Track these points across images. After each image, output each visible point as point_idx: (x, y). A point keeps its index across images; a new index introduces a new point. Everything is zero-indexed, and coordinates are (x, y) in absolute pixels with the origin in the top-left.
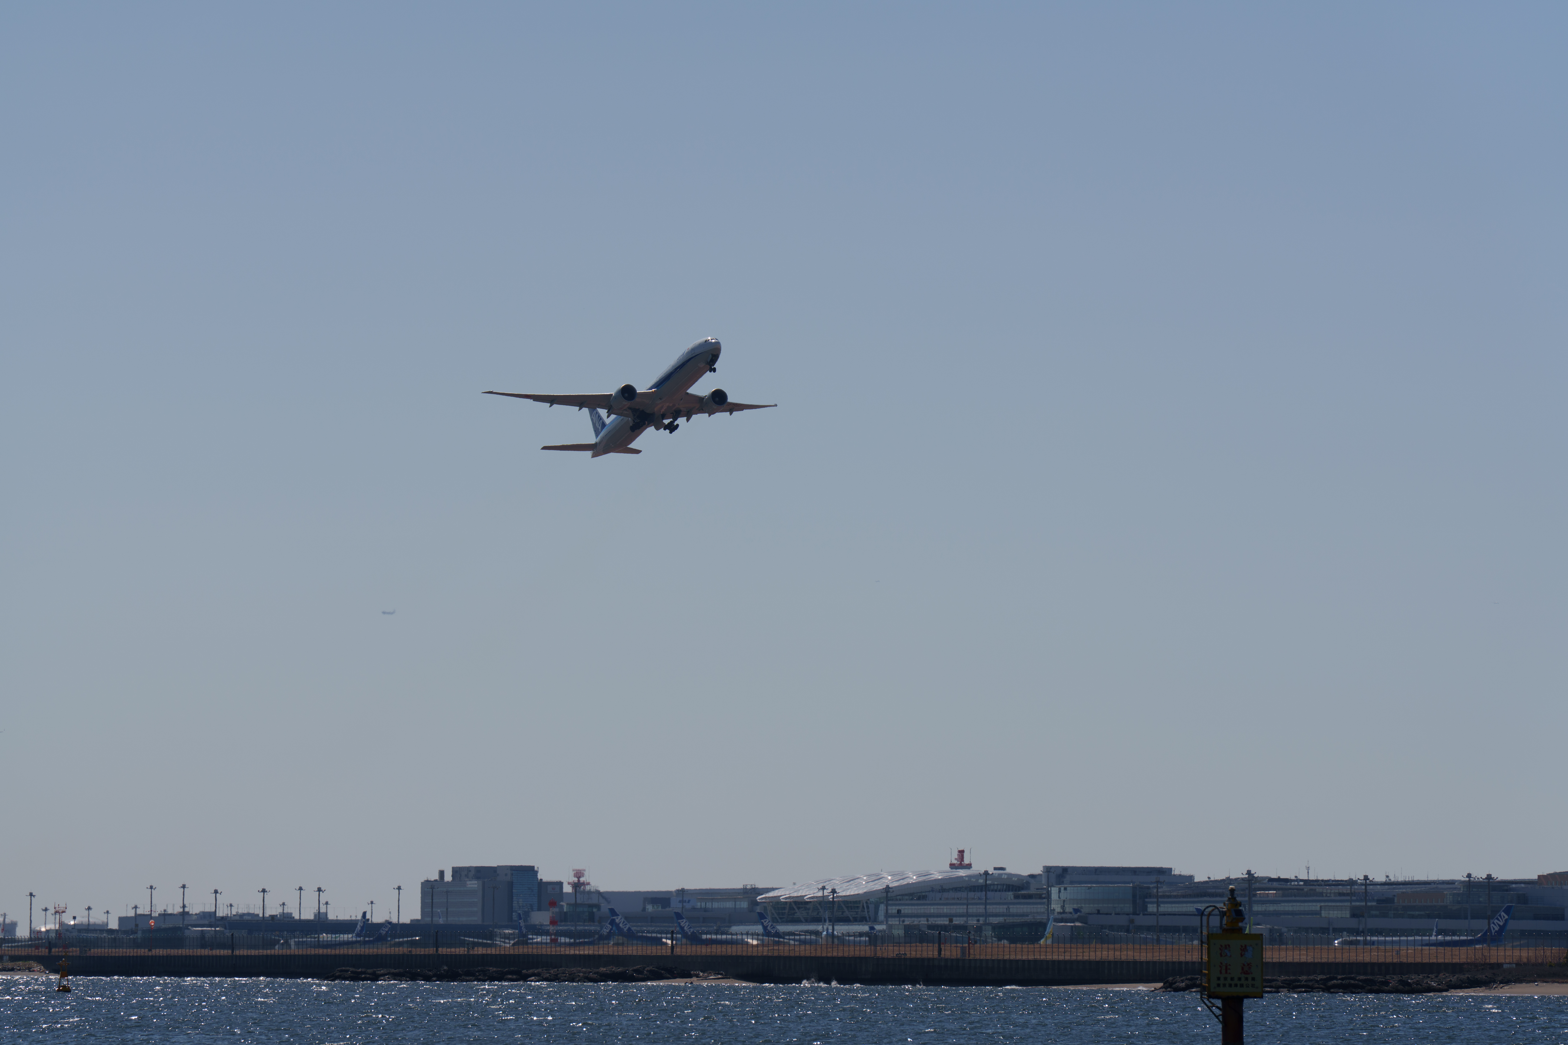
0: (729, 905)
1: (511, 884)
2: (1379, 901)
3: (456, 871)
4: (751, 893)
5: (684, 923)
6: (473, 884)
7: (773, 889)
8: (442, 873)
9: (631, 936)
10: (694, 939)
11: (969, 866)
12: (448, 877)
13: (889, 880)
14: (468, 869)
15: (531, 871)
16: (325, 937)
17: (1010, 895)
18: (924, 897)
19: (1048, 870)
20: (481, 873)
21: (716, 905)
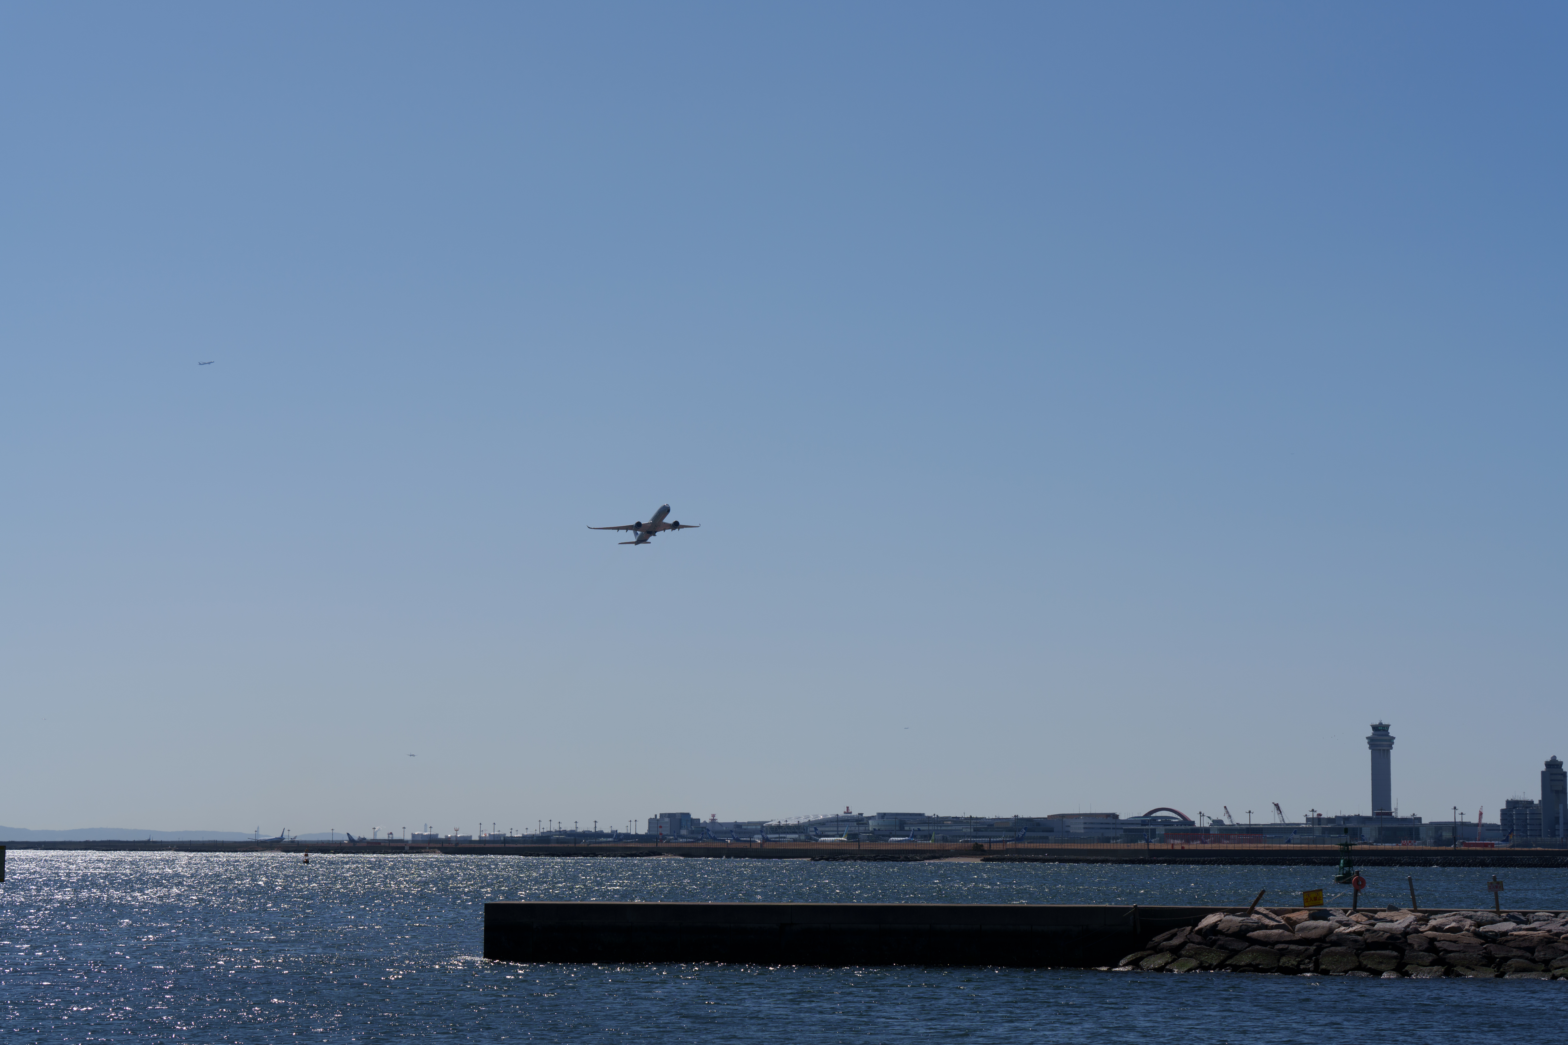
0: (754, 827)
1: (681, 820)
2: (988, 825)
3: (661, 815)
4: (761, 823)
5: (733, 834)
6: (667, 820)
7: (768, 822)
8: (656, 816)
9: (715, 839)
10: (738, 840)
11: (851, 813)
12: (658, 817)
13: (812, 819)
14: (665, 814)
15: (688, 815)
16: (602, 839)
17: (855, 823)
18: (825, 824)
19: (879, 814)
20: (671, 816)
21: (749, 827)
